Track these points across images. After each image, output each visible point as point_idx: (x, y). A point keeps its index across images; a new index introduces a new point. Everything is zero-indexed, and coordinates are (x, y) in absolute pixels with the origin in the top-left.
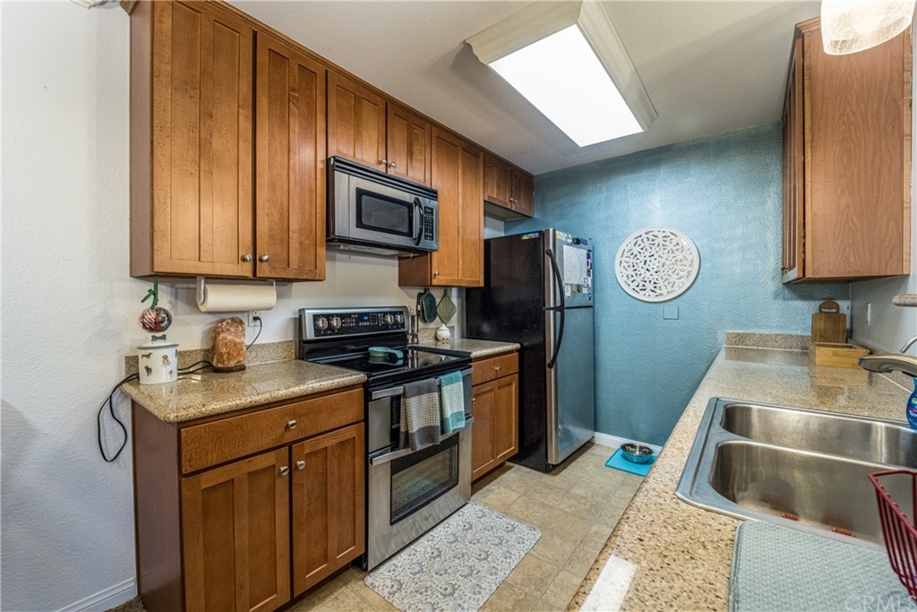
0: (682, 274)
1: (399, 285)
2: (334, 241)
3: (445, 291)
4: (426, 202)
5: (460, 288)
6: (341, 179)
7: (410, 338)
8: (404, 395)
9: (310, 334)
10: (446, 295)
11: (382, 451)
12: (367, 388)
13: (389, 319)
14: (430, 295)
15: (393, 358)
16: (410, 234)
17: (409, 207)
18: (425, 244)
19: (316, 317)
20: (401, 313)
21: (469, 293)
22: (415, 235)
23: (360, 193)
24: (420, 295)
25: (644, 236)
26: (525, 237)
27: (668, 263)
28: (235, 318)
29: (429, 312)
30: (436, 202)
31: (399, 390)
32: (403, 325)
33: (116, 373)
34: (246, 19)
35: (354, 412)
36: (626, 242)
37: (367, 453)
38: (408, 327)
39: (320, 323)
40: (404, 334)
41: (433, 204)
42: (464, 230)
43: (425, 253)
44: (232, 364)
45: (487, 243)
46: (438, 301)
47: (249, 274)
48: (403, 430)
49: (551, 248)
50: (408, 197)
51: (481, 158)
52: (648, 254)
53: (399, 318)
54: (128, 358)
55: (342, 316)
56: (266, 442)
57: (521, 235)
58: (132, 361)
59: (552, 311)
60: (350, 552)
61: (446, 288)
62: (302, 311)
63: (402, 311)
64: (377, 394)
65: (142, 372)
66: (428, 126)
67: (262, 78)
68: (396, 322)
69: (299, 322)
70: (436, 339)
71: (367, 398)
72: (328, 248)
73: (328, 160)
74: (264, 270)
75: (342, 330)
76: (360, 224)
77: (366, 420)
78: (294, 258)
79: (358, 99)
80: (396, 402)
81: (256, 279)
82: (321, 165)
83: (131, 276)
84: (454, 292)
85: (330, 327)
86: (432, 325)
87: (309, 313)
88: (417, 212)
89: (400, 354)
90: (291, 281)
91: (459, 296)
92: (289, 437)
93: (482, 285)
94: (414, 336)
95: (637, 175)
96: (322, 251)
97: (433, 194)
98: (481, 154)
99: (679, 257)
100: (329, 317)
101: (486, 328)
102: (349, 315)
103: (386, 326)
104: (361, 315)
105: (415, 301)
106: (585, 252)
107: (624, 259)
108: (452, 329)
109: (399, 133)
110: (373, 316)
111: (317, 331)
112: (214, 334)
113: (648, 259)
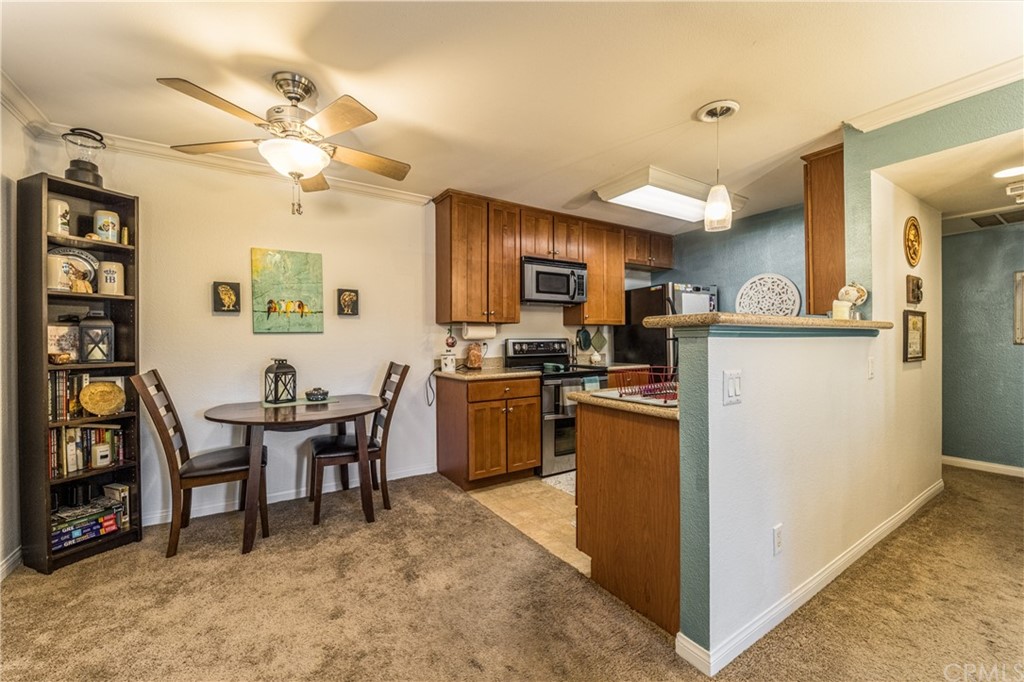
0: (787, 311)
1: (565, 325)
2: (524, 301)
3: (598, 330)
4: (578, 272)
5: (609, 326)
6: (528, 267)
7: (571, 360)
8: (562, 385)
9: (511, 353)
10: (599, 331)
11: (549, 413)
12: (542, 378)
13: (556, 346)
14: (586, 332)
15: (558, 369)
16: (568, 293)
17: (568, 276)
18: (577, 298)
19: (514, 344)
20: (565, 343)
21: (616, 330)
22: (571, 293)
23: (538, 273)
24: (579, 331)
25: (758, 283)
26: (653, 289)
27: (776, 303)
28: (478, 342)
29: (585, 343)
30: (586, 272)
31: (559, 382)
32: (566, 351)
33: (431, 367)
34: (480, 198)
35: (535, 391)
36: (744, 287)
37: (542, 413)
38: (569, 352)
39: (516, 347)
40: (567, 357)
41: (584, 273)
42: (608, 287)
43: (580, 304)
44: (476, 366)
45: (628, 293)
46: (592, 336)
47: (485, 321)
48: (561, 404)
49: (670, 296)
50: (567, 271)
51: (622, 234)
52: (760, 296)
53: (563, 346)
54: (435, 361)
55: (528, 344)
56: (497, 397)
57: (650, 288)
58: (438, 362)
59: (671, 342)
60: (533, 463)
61: (599, 327)
62: (507, 340)
63: (565, 341)
64: (547, 382)
65: (443, 365)
66: (580, 222)
67: (491, 225)
68: (561, 348)
69: (505, 346)
70: (591, 362)
71: (542, 384)
72: (521, 304)
73: (521, 258)
74: (492, 319)
75: (528, 352)
76: (538, 291)
77: (541, 396)
78: (505, 312)
79: (537, 220)
80: (557, 387)
81: (488, 323)
82: (518, 262)
83: (437, 322)
84: (605, 329)
85: (522, 350)
86: (588, 352)
87: (510, 342)
88: (572, 279)
89: (562, 366)
90: (501, 323)
91: (609, 332)
92: (506, 396)
93: (624, 323)
94: (574, 359)
95: (752, 234)
96: (518, 307)
97: (583, 266)
98: (622, 231)
99: (784, 299)
100: (521, 344)
101: (631, 355)
102: (532, 343)
103: (554, 350)
104: (539, 344)
105: (575, 335)
106: (708, 296)
107: (742, 300)
108: (603, 356)
109: (562, 231)
110: (547, 344)
111: (515, 352)
112: (468, 351)
113: (760, 300)
